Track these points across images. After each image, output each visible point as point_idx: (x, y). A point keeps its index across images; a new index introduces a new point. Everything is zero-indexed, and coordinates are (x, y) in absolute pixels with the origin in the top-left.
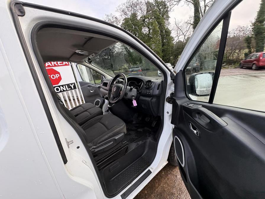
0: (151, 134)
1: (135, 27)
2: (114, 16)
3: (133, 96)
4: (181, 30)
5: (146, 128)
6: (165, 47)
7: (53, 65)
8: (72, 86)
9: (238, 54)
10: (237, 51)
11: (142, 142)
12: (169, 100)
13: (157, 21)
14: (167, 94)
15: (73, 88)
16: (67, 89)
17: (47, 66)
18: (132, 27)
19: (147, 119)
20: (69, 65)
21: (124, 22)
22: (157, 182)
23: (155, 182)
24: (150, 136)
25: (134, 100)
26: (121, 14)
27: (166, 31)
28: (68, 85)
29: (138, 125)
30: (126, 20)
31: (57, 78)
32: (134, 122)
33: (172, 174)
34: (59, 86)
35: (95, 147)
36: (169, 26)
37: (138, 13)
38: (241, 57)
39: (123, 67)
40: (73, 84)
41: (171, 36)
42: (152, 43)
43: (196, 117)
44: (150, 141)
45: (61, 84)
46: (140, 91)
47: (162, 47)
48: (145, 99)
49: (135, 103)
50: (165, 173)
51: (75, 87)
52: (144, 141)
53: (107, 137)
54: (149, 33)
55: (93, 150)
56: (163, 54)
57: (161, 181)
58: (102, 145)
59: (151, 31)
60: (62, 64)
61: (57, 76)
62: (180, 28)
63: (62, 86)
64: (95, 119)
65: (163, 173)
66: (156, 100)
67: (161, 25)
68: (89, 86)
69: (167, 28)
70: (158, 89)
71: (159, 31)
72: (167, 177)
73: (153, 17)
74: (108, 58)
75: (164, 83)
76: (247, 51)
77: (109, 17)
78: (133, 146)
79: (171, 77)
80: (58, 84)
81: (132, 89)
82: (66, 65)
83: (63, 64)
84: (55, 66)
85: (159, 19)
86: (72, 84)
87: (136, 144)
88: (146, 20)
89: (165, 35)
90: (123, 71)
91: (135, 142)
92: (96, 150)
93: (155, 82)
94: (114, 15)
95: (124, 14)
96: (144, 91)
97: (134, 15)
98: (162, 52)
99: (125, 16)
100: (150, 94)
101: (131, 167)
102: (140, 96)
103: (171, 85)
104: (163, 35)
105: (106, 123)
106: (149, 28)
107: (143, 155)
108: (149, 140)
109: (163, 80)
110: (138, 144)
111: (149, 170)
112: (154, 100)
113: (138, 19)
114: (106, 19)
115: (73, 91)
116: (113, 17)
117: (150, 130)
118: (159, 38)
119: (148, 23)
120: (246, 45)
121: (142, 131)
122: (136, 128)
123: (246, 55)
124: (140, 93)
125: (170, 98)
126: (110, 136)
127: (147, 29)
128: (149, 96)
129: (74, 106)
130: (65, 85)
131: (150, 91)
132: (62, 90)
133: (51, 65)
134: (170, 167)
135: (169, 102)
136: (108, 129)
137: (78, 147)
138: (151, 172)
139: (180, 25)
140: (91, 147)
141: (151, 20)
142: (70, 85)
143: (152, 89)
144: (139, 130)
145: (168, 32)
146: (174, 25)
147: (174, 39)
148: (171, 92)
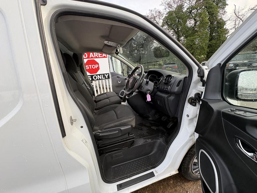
0: (164, 135)
1: (179, 20)
2: (158, 11)
3: (149, 90)
4: (241, 19)
5: (161, 128)
6: (214, 41)
7: (95, 57)
8: (107, 76)
11: (152, 140)
12: (192, 100)
13: (207, 10)
14: (191, 93)
15: (107, 78)
16: (103, 78)
17: (90, 57)
18: (176, 21)
19: (164, 118)
20: (107, 57)
21: (167, 15)
22: (162, 188)
23: (159, 187)
24: (162, 137)
25: (148, 94)
26: (165, 7)
27: (218, 22)
28: (104, 75)
29: (153, 122)
30: (170, 13)
31: (96, 68)
32: (150, 119)
33: (182, 187)
34: (97, 75)
35: (100, 131)
36: (224, 16)
37: (186, 4)
39: (158, 63)
40: (108, 75)
41: (224, 27)
42: (196, 36)
44: (160, 143)
45: (98, 73)
46: (158, 86)
47: (209, 42)
48: (162, 96)
49: (149, 98)
50: (173, 182)
51: (109, 77)
52: (154, 140)
53: (112, 125)
54: (195, 25)
55: (99, 134)
56: (208, 50)
57: (167, 190)
58: (107, 132)
59: (198, 23)
60: (101, 57)
61: (96, 66)
62: (241, 17)
63: (99, 75)
64: (110, 106)
65: (171, 182)
66: (174, 98)
67: (212, 15)
68: (118, 77)
69: (221, 19)
70: (178, 85)
71: (208, 23)
72: (175, 188)
73: (203, 7)
74: (145, 53)
75: (187, 80)
77: (153, 12)
78: (140, 142)
79: (198, 73)
80: (96, 73)
81: (148, 82)
82: (104, 57)
83: (102, 55)
84: (96, 57)
85: (211, 8)
86: (106, 74)
87: (144, 140)
88: (193, 11)
89: (215, 27)
90: (157, 67)
91: (144, 139)
92: (101, 135)
93: (176, 78)
94: (158, 9)
95: (169, 7)
96: (162, 87)
97: (180, 7)
98: (208, 47)
99: (170, 9)
100: (167, 91)
101: (135, 162)
102: (158, 91)
103: (197, 83)
104: (213, 28)
105: (118, 112)
106: (195, 20)
107: (150, 154)
108: (160, 141)
109: (187, 76)
110: (146, 141)
111: (153, 172)
112: (172, 98)
113: (184, 11)
114: (149, 15)
115: (107, 80)
116: (156, 12)
117: (165, 131)
118: (207, 31)
119: (196, 15)
121: (155, 129)
122: (151, 125)
124: (158, 88)
126: (116, 125)
127: (193, 22)
128: (167, 92)
129: (102, 92)
130: (101, 74)
131: (168, 87)
132: (99, 79)
133: (93, 57)
134: (181, 179)
136: (118, 118)
137: (82, 127)
138: (155, 176)
139: (242, 13)
140: (97, 130)
141: (199, 11)
142: (105, 75)
143: (170, 85)
144: (153, 127)
145: (221, 24)
146: (231, 15)
147: (228, 32)
148: (197, 92)
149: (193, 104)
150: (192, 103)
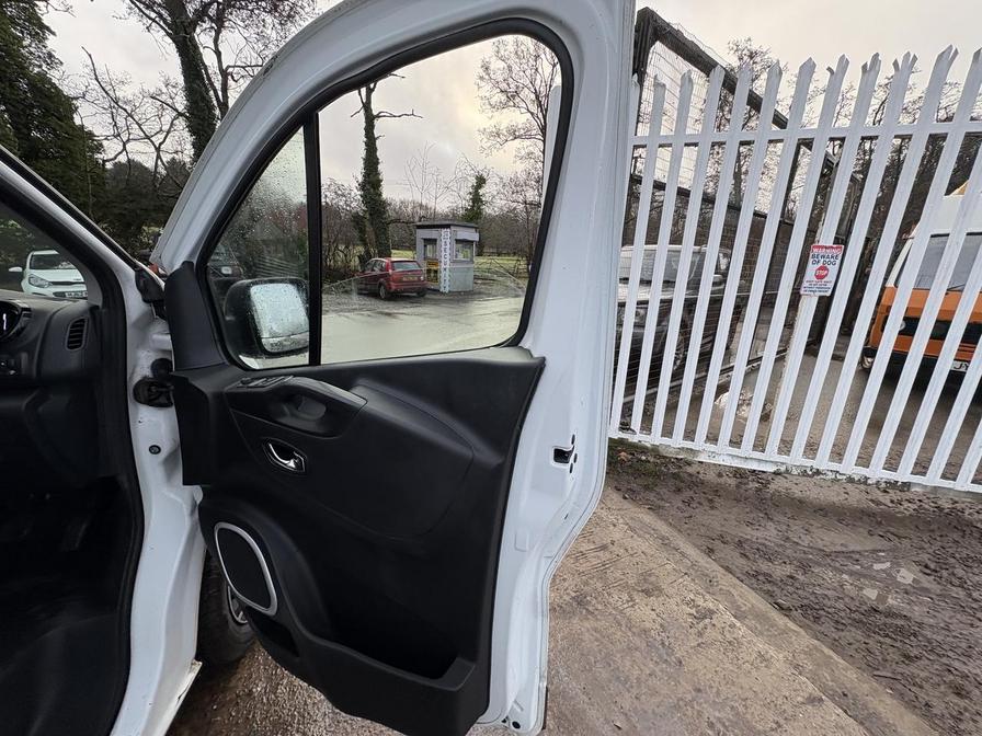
4: (131, 116)
9: (346, 256)
10: (341, 247)
12: (149, 390)
14: (135, 367)
36: (55, 74)
38: (352, 263)
41: (78, 122)
43: (283, 414)
76: (360, 249)
79: (142, 290)
93: (42, 312)
103: (145, 323)
109: (99, 303)
120: (356, 234)
123: (363, 260)
125: (152, 384)
128: (14, 386)
131: (14, 357)
135: (151, 402)
145: (57, 101)
146: (84, 80)
147: (100, 145)
148: (158, 357)
149: (157, 401)
150: (155, 399)
